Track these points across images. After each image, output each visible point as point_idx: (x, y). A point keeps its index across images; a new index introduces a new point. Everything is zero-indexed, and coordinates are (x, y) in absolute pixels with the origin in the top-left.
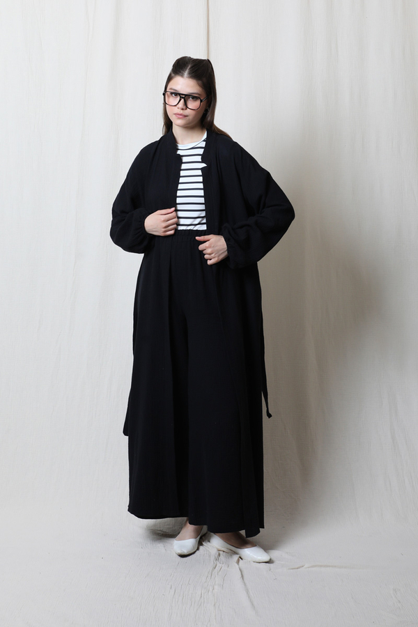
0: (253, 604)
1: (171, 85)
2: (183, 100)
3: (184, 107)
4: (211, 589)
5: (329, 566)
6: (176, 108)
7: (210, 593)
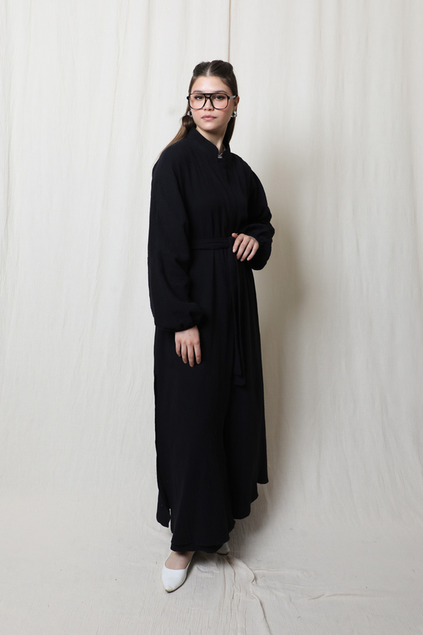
1: (195, 88)
2: (208, 101)
3: (212, 108)
6: (203, 111)
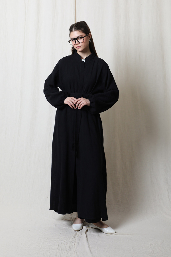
0: (91, 251)
4: (74, 245)
5: (124, 234)
7: (73, 246)
